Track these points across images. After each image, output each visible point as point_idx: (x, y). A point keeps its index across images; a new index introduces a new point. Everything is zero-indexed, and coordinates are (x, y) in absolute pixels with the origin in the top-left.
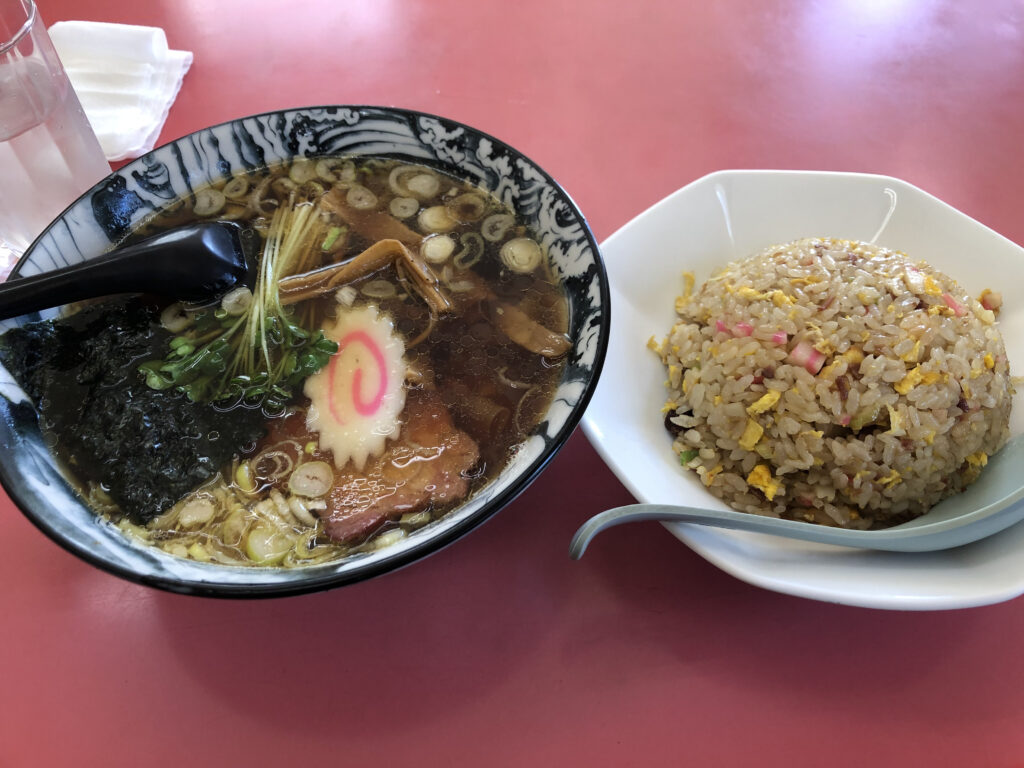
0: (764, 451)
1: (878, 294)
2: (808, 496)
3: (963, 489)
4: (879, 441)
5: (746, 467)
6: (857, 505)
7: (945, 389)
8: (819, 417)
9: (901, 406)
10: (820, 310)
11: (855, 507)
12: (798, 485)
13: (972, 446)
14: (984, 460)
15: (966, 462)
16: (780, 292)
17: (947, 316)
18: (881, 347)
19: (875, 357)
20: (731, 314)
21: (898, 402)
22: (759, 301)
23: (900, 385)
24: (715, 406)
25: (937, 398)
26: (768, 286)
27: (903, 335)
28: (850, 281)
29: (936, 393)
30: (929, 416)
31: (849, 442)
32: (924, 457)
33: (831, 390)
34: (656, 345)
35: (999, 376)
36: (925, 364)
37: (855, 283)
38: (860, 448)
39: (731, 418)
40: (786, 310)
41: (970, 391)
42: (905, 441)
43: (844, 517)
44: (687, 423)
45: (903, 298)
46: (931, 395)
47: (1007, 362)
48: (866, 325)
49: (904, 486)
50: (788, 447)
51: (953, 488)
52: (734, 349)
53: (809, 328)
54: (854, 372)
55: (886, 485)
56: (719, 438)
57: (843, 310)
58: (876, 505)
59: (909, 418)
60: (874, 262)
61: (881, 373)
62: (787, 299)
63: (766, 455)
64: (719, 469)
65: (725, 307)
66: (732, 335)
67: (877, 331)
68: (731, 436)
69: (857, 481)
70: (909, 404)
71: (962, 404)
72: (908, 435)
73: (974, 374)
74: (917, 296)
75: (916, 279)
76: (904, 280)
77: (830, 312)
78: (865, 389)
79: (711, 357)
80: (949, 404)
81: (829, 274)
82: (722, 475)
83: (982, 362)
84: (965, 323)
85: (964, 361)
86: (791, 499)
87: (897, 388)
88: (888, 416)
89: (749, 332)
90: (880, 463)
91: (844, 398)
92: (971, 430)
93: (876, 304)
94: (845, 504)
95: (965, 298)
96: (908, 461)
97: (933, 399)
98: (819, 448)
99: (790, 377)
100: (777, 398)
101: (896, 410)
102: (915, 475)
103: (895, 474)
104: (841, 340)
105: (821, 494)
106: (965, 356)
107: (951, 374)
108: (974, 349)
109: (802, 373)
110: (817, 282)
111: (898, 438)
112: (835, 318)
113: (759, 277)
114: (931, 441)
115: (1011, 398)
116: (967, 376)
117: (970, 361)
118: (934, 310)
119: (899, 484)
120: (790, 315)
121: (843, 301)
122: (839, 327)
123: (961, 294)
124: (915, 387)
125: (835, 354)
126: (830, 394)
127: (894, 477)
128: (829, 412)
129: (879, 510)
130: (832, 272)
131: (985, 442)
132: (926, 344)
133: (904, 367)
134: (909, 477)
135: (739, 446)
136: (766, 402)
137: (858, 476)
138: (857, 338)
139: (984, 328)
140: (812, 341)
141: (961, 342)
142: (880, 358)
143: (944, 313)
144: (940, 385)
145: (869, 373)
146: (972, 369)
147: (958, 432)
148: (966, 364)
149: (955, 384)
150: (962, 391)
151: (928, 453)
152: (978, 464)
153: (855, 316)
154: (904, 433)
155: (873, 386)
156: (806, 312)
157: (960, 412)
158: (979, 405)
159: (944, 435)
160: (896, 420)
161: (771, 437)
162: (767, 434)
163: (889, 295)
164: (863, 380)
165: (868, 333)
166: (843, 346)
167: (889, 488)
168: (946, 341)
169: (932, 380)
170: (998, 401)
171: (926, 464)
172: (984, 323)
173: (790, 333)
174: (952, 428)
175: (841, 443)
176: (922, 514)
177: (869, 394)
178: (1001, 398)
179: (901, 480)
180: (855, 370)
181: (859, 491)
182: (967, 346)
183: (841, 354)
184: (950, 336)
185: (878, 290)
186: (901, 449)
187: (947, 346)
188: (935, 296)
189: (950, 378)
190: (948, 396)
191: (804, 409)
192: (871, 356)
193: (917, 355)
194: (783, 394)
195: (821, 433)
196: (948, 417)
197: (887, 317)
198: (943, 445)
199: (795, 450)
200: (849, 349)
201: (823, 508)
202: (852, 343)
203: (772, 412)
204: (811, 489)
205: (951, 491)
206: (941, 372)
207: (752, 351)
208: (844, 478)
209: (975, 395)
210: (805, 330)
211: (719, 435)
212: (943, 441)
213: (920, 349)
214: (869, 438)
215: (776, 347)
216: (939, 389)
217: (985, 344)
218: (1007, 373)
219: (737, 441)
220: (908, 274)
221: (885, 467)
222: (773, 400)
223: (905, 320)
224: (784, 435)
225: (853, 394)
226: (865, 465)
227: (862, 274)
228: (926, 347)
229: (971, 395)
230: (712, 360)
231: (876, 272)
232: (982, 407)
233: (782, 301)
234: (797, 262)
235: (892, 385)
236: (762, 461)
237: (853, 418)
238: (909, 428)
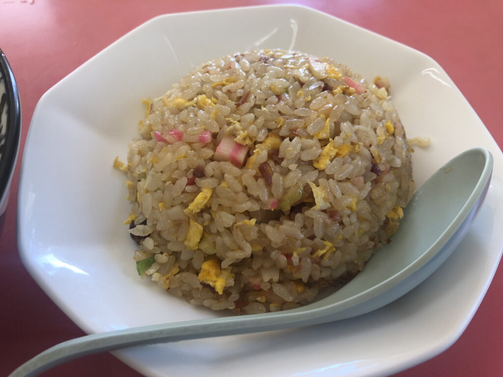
0: (206, 247)
1: (288, 84)
2: (255, 282)
3: (389, 241)
4: (308, 218)
5: (196, 265)
6: (301, 280)
7: (358, 158)
8: (248, 205)
9: (322, 181)
10: (238, 105)
11: (299, 281)
12: (246, 273)
13: (390, 204)
14: (401, 213)
15: (387, 218)
16: (204, 96)
17: (350, 94)
18: (295, 130)
19: (291, 140)
20: (166, 125)
21: (318, 178)
22: (186, 108)
23: (317, 161)
24: (161, 212)
25: (352, 167)
26: (195, 93)
27: (314, 115)
28: (262, 77)
29: (350, 163)
30: (349, 185)
31: (281, 224)
32: (351, 224)
33: (256, 178)
34: (121, 164)
35: (399, 139)
36: (336, 138)
37: (267, 77)
38: (291, 228)
39: (174, 221)
40: (208, 112)
41: (379, 155)
42: (331, 213)
43: (291, 293)
44: (143, 232)
45: (310, 83)
46: (347, 165)
47: (403, 127)
48: (280, 112)
49: (338, 253)
50: (227, 240)
51: (380, 242)
52: (169, 156)
53: (229, 124)
54: (274, 157)
55: (323, 256)
56: (169, 242)
57: (258, 103)
58: (317, 276)
59: (331, 190)
60: (283, 59)
61: (299, 154)
62: (209, 101)
63: (211, 251)
64: (176, 270)
65: (162, 119)
66: (167, 143)
67: (290, 116)
68: (177, 238)
69: (295, 258)
70: (329, 177)
71: (374, 169)
72: (332, 207)
73: (380, 141)
74: (322, 80)
75: (319, 68)
76: (310, 70)
77: (246, 106)
78: (286, 172)
79: (153, 166)
80: (364, 171)
81: (244, 74)
82: (178, 276)
83: (384, 129)
84: (365, 98)
85: (369, 130)
86: (242, 286)
87: (316, 165)
88: (312, 193)
89: (180, 137)
90: (312, 237)
91: (269, 183)
92: (386, 190)
93: (287, 92)
94: (291, 280)
95: (362, 81)
96: (338, 230)
97: (349, 169)
98: (254, 235)
99: (218, 172)
100: (209, 195)
101: (318, 186)
102: (346, 241)
103: (329, 244)
104: (259, 130)
105: (266, 277)
106: (370, 126)
107: (361, 144)
108: (376, 119)
109: (228, 166)
110: (234, 82)
111: (324, 211)
112: (251, 110)
113: (188, 87)
114: (355, 207)
115: (411, 156)
116: (375, 142)
117: (375, 130)
118: (338, 90)
119: (334, 252)
120: (212, 116)
121: (257, 94)
122: (256, 118)
123: (359, 77)
124: (331, 161)
125: (255, 143)
126: (255, 182)
127: (328, 248)
128: (258, 200)
129: (322, 279)
130: (247, 72)
131: (399, 197)
132: (335, 120)
133: (319, 144)
134: (341, 244)
135: (186, 247)
136: (201, 199)
137: (295, 254)
138: (272, 125)
139: (381, 102)
140: (233, 135)
141: (365, 114)
142: (296, 139)
143: (347, 91)
144: (353, 155)
145: (288, 155)
146: (377, 136)
147: (377, 193)
148: (372, 133)
149: (366, 152)
150: (373, 157)
151: (354, 219)
152: (396, 217)
153: (268, 106)
154: (329, 205)
155: (293, 167)
156: (227, 109)
157: (374, 176)
158: (388, 166)
159: (365, 199)
160: (319, 194)
161: (210, 233)
162: (206, 231)
163: (297, 82)
164: (284, 164)
165: (282, 119)
166: (261, 135)
167: (326, 258)
168: (352, 115)
169: (345, 152)
170: (402, 160)
171: (354, 228)
172: (380, 99)
173: (213, 131)
174: (371, 192)
175: (273, 226)
176: (359, 272)
177: (291, 175)
178: (404, 157)
179: (334, 249)
180: (275, 155)
181: (299, 268)
182: (370, 117)
183: (261, 143)
184: (354, 110)
185: (288, 80)
186: (329, 221)
187: (354, 120)
188: (337, 79)
189: (361, 148)
190: (361, 164)
191: (235, 201)
192: (287, 140)
193: (328, 131)
194: (214, 190)
195: (253, 221)
196: (365, 182)
197: (297, 102)
198: (365, 208)
199: (234, 242)
200: (267, 137)
201: (271, 289)
202: (269, 130)
203: (207, 209)
204: (258, 274)
205: (380, 245)
206: (352, 144)
207: (183, 154)
208: (283, 259)
209: (384, 159)
210: (225, 126)
211: (168, 239)
212: (365, 206)
213: (330, 126)
214: (298, 216)
215: (203, 147)
216: (353, 159)
217: (384, 114)
218: (404, 136)
219: (183, 242)
220: (312, 64)
221: (317, 240)
222: (205, 198)
223: (314, 102)
224: (221, 230)
225: (276, 177)
226: (299, 243)
227: (273, 69)
228: (335, 123)
229: (381, 159)
230: (153, 169)
231: (285, 66)
232: (392, 168)
233: (205, 104)
234: (219, 70)
235: (311, 163)
236: (207, 257)
237: (280, 201)
238: (332, 199)
